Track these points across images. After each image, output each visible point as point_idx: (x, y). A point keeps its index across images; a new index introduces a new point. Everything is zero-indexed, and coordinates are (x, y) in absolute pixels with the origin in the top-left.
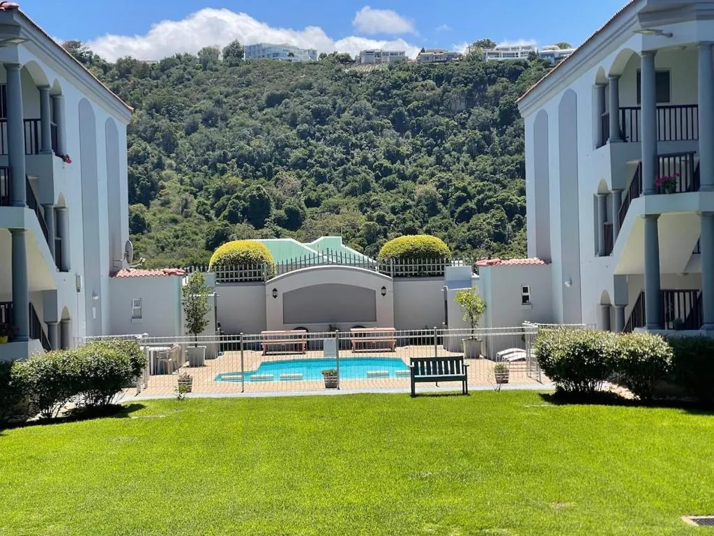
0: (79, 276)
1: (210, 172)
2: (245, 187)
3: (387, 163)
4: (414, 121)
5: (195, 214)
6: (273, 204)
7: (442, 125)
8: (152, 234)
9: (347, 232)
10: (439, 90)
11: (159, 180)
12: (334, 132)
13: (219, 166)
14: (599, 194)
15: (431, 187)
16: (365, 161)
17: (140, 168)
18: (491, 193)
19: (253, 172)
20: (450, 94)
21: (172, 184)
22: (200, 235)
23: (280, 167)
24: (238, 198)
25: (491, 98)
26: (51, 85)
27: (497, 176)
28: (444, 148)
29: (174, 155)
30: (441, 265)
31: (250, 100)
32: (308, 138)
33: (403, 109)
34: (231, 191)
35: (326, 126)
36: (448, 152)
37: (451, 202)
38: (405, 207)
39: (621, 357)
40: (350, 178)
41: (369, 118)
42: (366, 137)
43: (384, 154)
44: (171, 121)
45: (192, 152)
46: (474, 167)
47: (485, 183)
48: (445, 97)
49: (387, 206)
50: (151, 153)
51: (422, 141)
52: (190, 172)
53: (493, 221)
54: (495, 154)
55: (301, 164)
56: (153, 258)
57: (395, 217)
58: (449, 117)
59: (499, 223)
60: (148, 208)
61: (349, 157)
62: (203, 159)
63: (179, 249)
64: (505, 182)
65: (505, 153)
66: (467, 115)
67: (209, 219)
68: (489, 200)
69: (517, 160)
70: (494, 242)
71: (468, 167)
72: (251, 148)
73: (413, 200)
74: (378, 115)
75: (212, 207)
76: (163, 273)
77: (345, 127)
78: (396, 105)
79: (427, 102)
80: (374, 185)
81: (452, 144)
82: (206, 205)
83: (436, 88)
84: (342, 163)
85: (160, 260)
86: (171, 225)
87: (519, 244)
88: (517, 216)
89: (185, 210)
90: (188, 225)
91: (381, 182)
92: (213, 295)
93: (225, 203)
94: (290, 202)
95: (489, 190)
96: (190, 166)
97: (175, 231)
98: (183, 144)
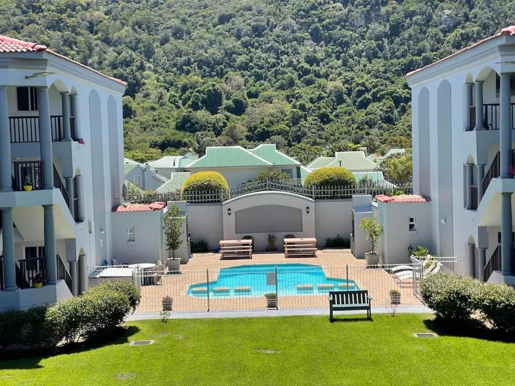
0: (91, 222)
1: (178, 72)
2: (204, 83)
3: (307, 66)
4: (327, 34)
5: (168, 103)
6: (224, 96)
7: (347, 37)
8: (137, 118)
9: (277, 117)
10: (345, 11)
11: (142, 78)
12: (268, 43)
13: (185, 68)
14: (467, 164)
15: (339, 83)
16: (290, 64)
17: (128, 70)
18: (382, 88)
19: (210, 72)
20: (354, 13)
21: (151, 81)
22: (172, 119)
23: (230, 69)
24: (198, 91)
25: (384, 16)
26: (70, 92)
27: (388, 75)
28: (349, 55)
29: (152, 60)
30: (349, 190)
31: (206, 19)
32: (250, 47)
33: (318, 25)
34: (193, 87)
35: (262, 38)
36: (351, 57)
37: (354, 94)
38: (320, 98)
39: (484, 303)
40: (279, 77)
41: (293, 32)
42: (292, 46)
43: (305, 59)
44: (149, 35)
45: (165, 58)
46: (370, 68)
47: (379, 79)
48: (349, 16)
49: (306, 97)
50: (136, 59)
51: (332, 49)
52: (164, 72)
53: (385, 108)
54: (386, 58)
55: (244, 67)
56: (138, 136)
57: (312, 105)
58: (352, 31)
59: (389, 110)
60: (134, 99)
61: (279, 61)
62: (173, 63)
63: (156, 129)
64: (393, 79)
65: (394, 57)
66: (365, 30)
67: (178, 107)
68: (381, 93)
69: (402, 62)
70: (386, 123)
71: (367, 68)
72: (208, 55)
73: (326, 93)
74: (300, 29)
75: (180, 98)
76: (149, 209)
77: (276, 39)
78: (313, 22)
79: (336, 19)
80: (297, 82)
81: (354, 51)
82: (176, 96)
83: (343, 9)
84: (274, 65)
85: (143, 137)
86: (151, 112)
87: (403, 125)
88: (402, 104)
89: (161, 101)
90: (163, 112)
91: (302, 79)
92: (185, 217)
93: (190, 95)
94: (237, 95)
95: (382, 85)
96: (164, 68)
97: (154, 116)
98: (158, 51)
